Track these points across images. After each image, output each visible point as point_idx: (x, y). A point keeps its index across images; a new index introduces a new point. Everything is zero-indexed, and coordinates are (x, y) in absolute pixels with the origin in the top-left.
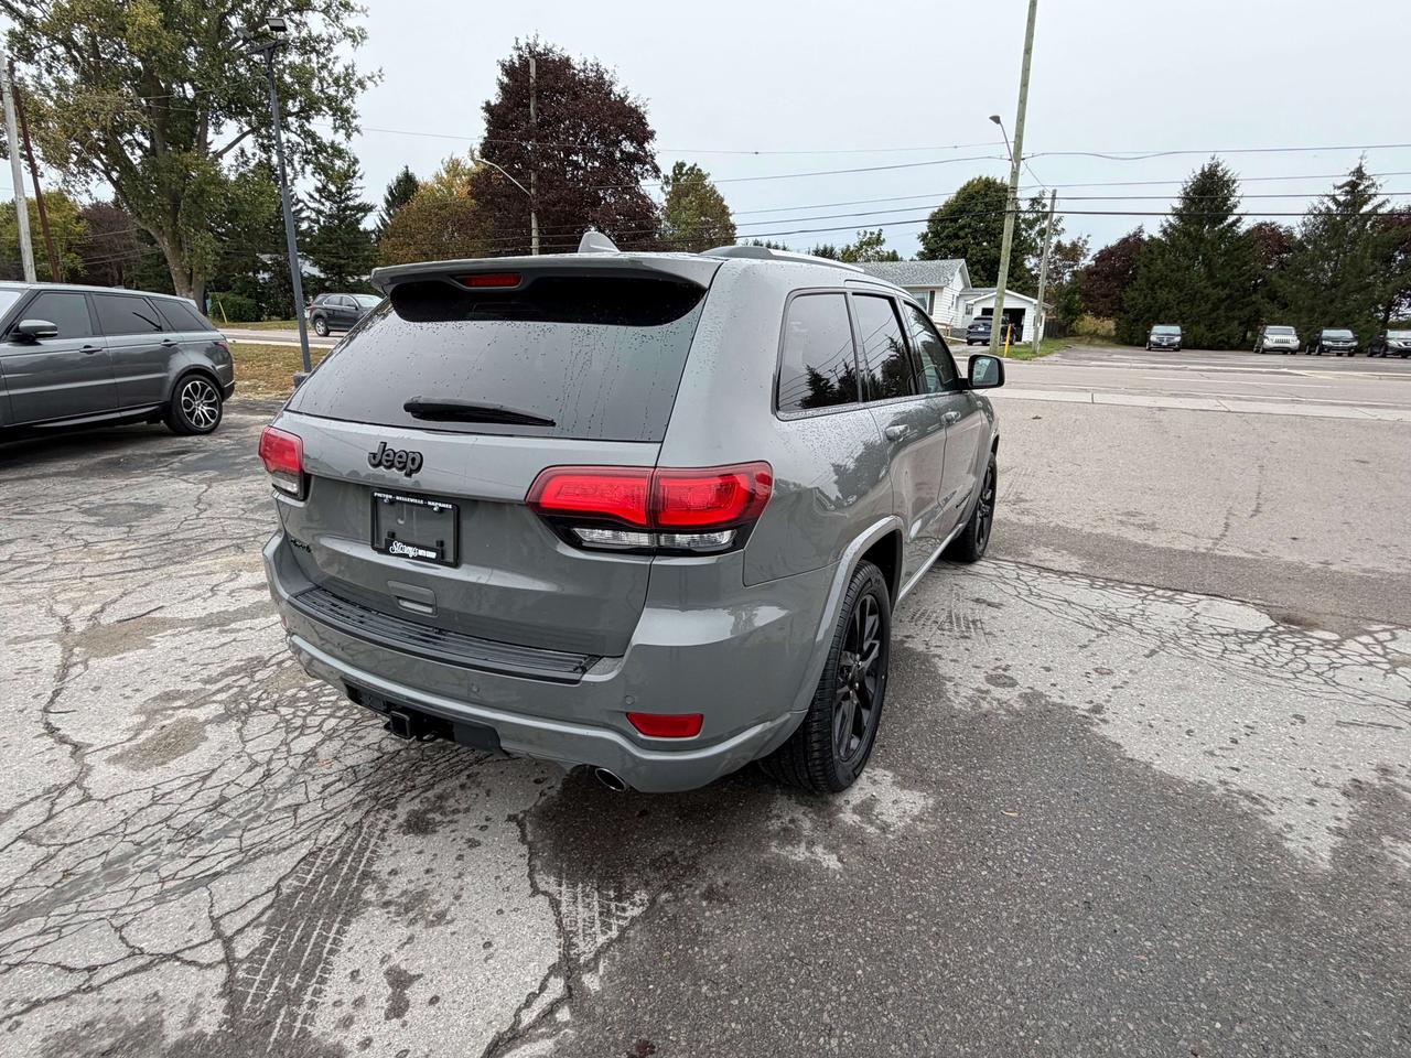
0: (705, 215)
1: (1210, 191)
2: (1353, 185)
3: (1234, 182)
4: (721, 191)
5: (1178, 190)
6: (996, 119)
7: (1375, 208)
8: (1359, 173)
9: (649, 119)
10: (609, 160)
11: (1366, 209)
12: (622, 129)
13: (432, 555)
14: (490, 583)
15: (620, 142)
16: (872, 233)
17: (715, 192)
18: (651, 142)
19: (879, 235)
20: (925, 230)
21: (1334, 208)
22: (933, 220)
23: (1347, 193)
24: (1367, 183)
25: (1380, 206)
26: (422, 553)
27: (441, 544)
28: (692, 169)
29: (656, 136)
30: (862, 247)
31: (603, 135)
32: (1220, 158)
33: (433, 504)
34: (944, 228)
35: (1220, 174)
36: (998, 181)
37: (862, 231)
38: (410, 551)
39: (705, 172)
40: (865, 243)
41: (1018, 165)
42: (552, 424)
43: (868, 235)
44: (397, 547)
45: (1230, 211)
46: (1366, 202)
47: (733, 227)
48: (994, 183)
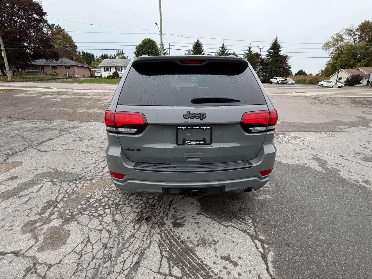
0: (66, 42)
1: (198, 46)
2: (223, 47)
3: (202, 45)
4: (70, 35)
5: (192, 45)
6: (156, 24)
7: (227, 52)
8: (223, 45)
9: (43, 8)
10: (29, 20)
11: (225, 52)
12: (33, 10)
13: (203, 142)
14: (224, 147)
15: (32, 14)
16: (120, 51)
17: (68, 35)
18: (46, 16)
19: (123, 51)
20: (135, 51)
21: (220, 52)
22: (137, 48)
23: (222, 49)
24: (225, 47)
25: (228, 52)
26: (197, 143)
27: (204, 139)
28: (57, 26)
29: (47, 14)
30: (118, 55)
31: (25, 11)
32: (199, 39)
33: (203, 127)
34: (140, 51)
35: (199, 43)
36: (152, 40)
37: (117, 50)
38: (193, 143)
39: (62, 28)
40: (119, 54)
41: (162, 36)
42: (238, 101)
43: (119, 52)
44: (188, 143)
45: (202, 51)
46: (225, 51)
47: (76, 47)
48: (151, 40)
